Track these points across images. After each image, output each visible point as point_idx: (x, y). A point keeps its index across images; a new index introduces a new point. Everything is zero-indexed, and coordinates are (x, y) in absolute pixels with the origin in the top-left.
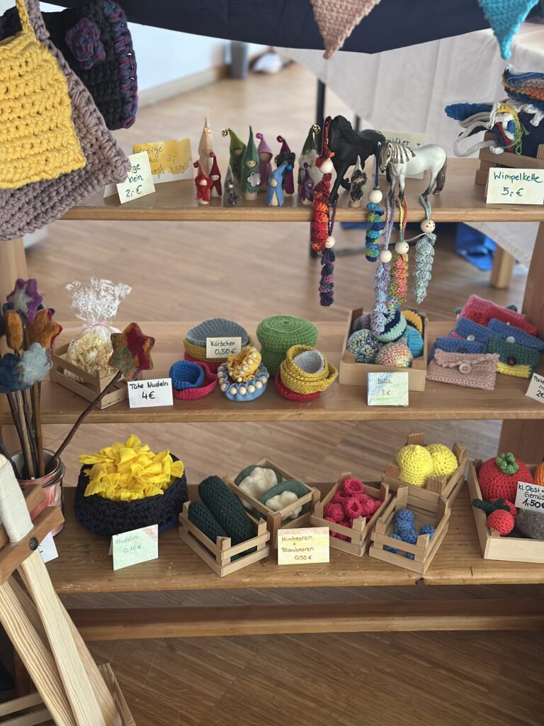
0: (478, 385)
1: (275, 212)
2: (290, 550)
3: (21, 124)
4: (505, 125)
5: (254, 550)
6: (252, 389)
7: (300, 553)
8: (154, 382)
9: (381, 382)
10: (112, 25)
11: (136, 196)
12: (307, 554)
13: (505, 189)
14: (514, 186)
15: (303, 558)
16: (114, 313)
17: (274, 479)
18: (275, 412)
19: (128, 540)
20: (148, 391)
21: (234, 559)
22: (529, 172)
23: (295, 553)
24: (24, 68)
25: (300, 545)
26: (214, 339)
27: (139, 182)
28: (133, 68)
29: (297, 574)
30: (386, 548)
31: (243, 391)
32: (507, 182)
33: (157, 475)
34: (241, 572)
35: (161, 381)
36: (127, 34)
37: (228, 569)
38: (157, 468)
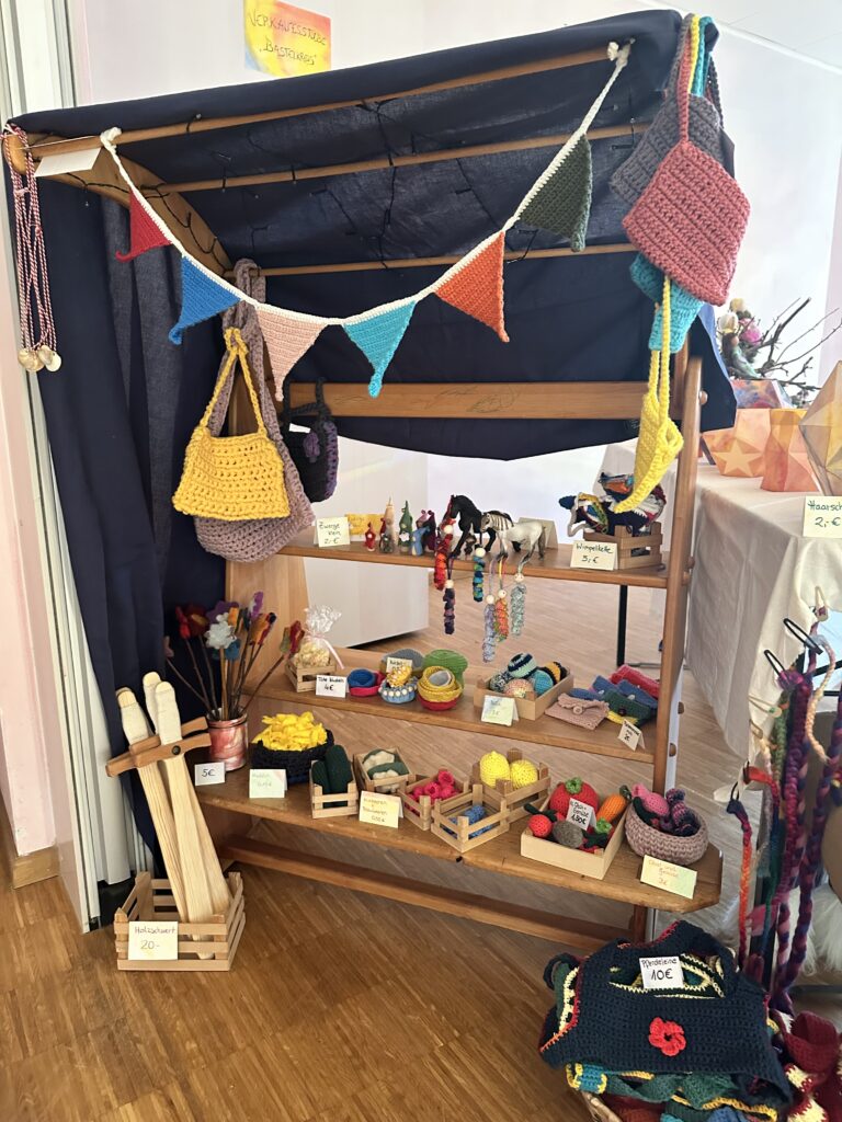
0: (581, 724)
1: (413, 560)
2: (368, 810)
3: (241, 483)
4: (586, 509)
5: (344, 804)
6: (398, 694)
7: (376, 815)
8: (335, 678)
9: (493, 704)
10: (327, 435)
11: (332, 544)
12: (380, 815)
13: (585, 557)
14: (591, 555)
15: (378, 819)
16: (328, 629)
17: (392, 761)
18: (410, 714)
19: (260, 776)
20: (329, 684)
21: (326, 806)
22: (603, 545)
23: (372, 814)
24: (249, 451)
25: (378, 807)
26: (394, 660)
27: (338, 535)
28: (335, 461)
29: (368, 830)
30: (442, 826)
31: (391, 694)
32: (586, 552)
33: (302, 737)
34: (330, 820)
35: (339, 678)
36: (336, 441)
37: (319, 813)
38: (306, 734)
